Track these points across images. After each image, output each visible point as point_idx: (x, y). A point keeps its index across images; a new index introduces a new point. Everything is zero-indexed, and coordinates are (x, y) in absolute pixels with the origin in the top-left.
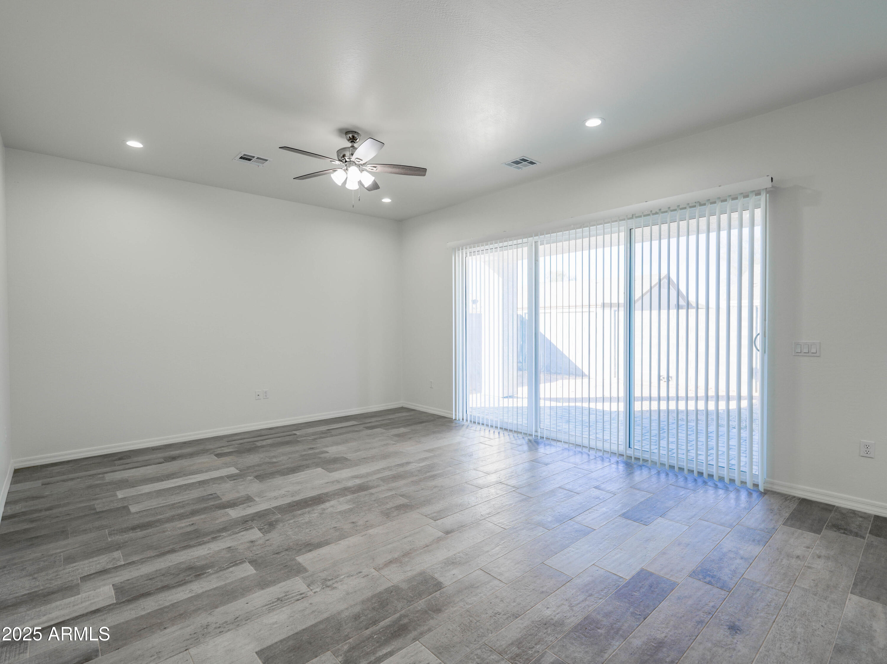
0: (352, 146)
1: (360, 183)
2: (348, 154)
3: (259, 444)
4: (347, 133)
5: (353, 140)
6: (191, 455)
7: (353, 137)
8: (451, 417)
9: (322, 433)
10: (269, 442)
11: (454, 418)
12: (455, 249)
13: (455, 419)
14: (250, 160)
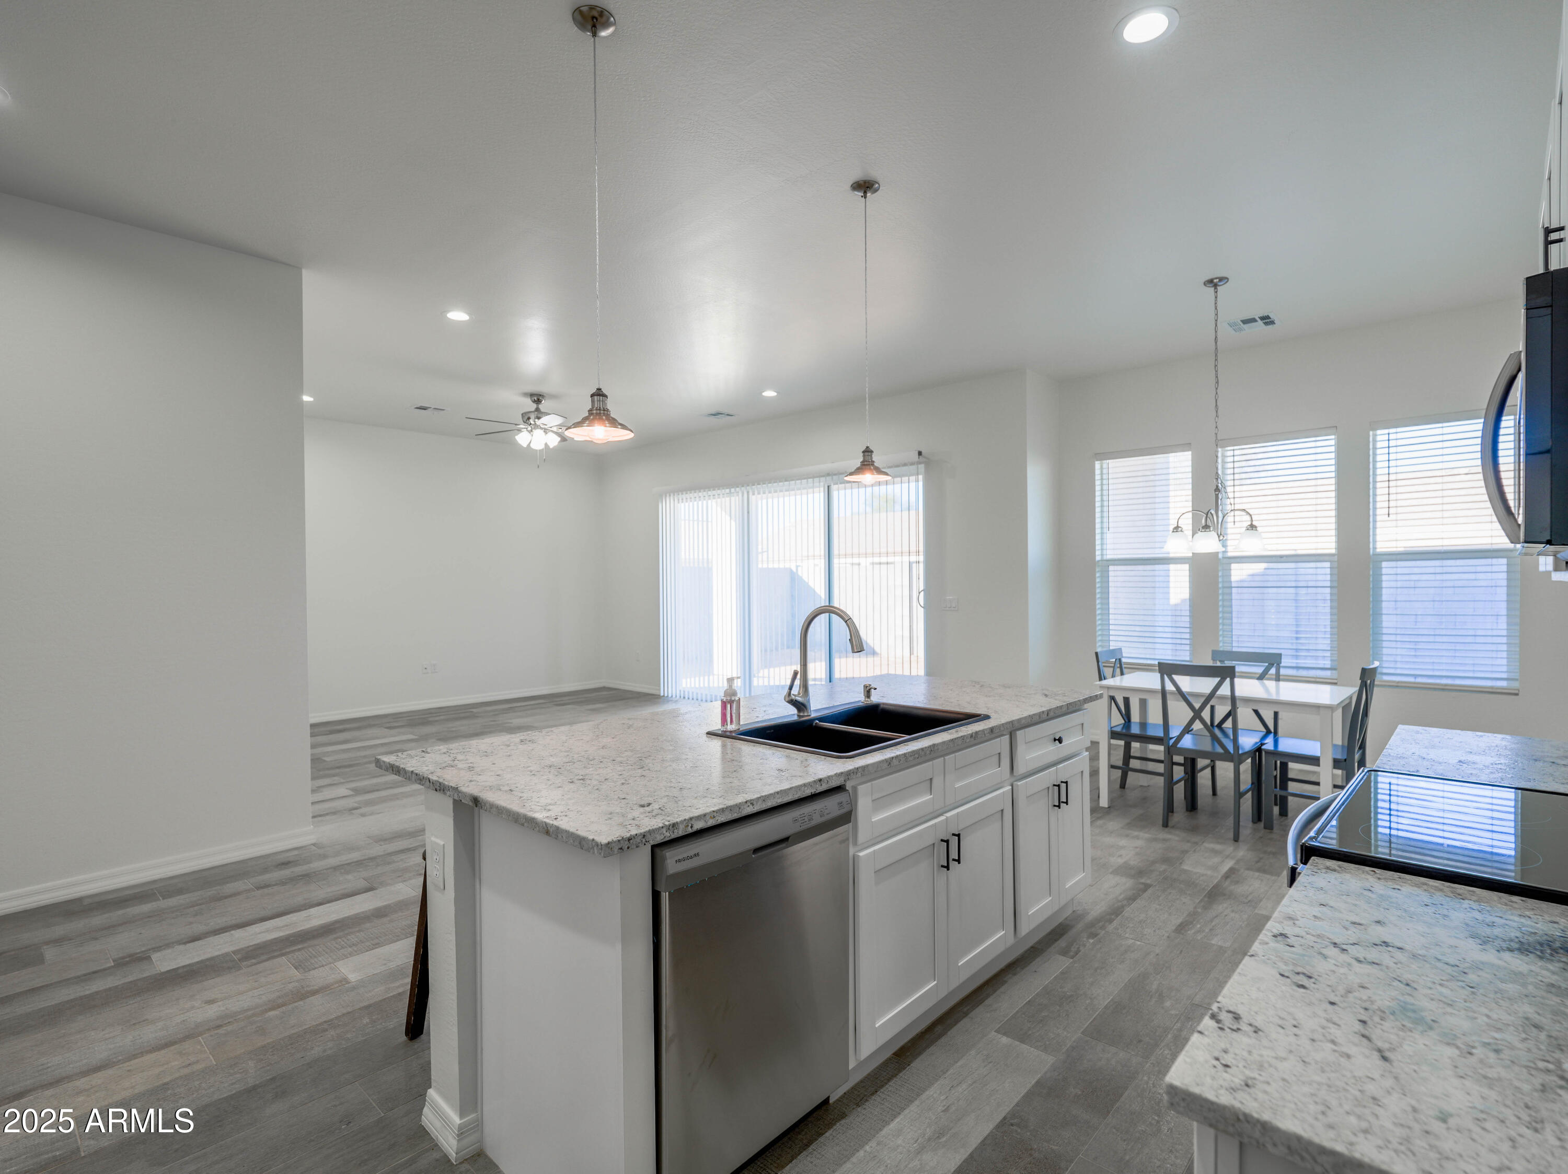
0: (537, 410)
1: (546, 444)
2: (532, 416)
3: (431, 719)
4: (532, 395)
5: (538, 401)
6: (359, 728)
7: (538, 399)
8: (658, 694)
9: (503, 710)
10: (442, 717)
11: (662, 694)
12: (661, 496)
13: (664, 696)
14: (425, 409)
